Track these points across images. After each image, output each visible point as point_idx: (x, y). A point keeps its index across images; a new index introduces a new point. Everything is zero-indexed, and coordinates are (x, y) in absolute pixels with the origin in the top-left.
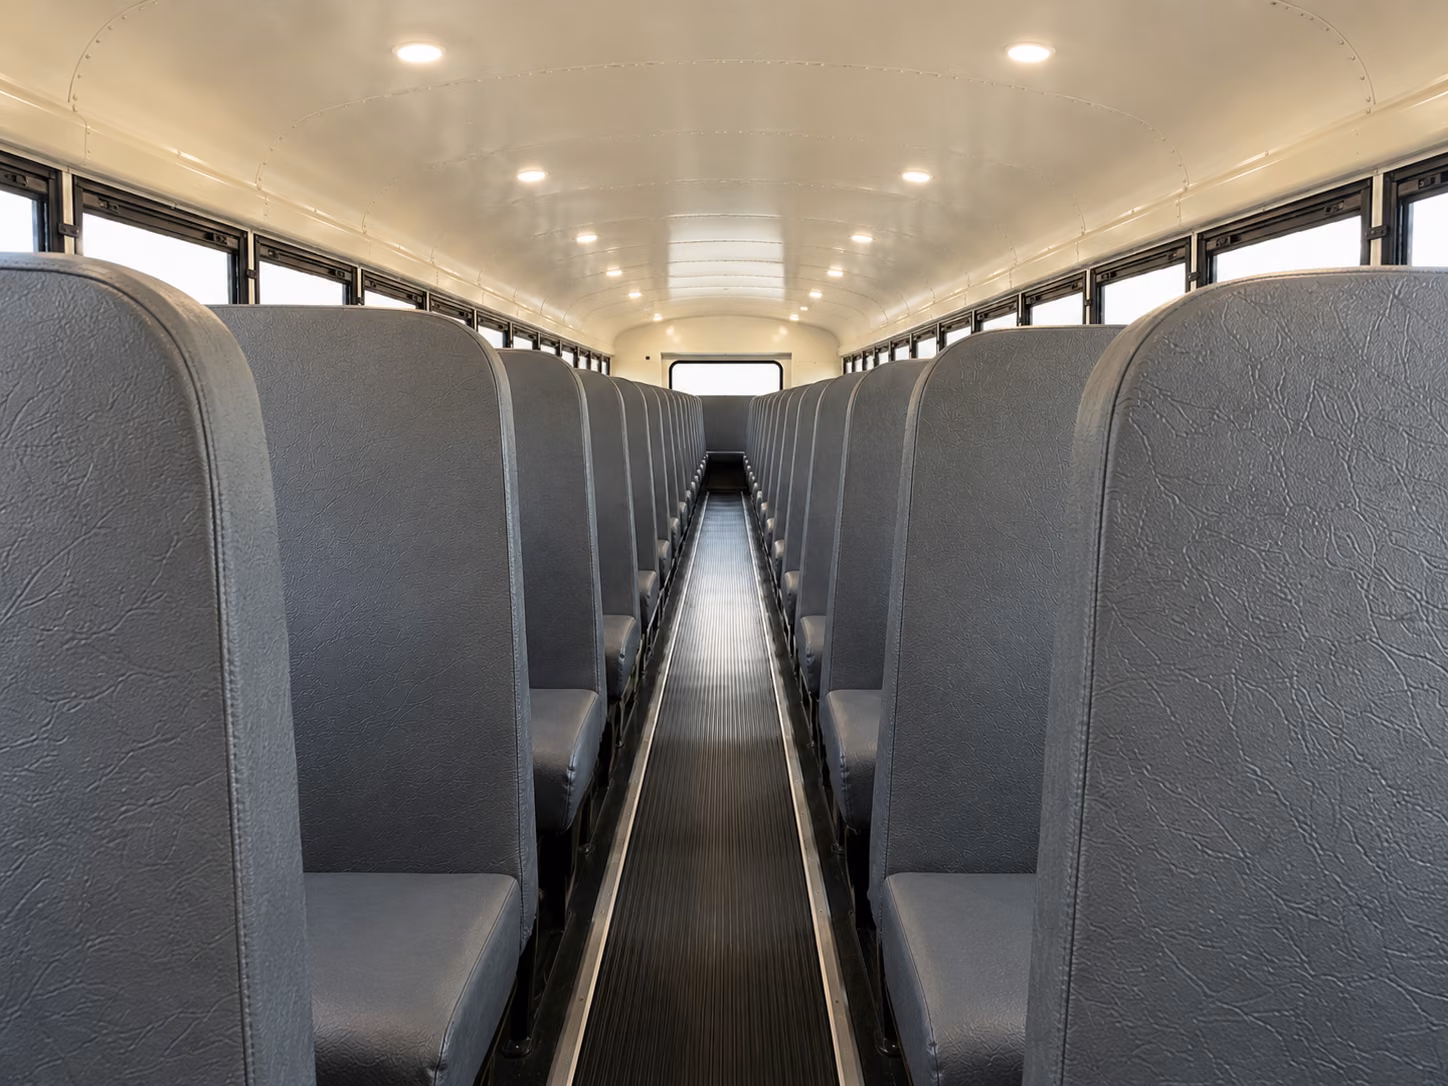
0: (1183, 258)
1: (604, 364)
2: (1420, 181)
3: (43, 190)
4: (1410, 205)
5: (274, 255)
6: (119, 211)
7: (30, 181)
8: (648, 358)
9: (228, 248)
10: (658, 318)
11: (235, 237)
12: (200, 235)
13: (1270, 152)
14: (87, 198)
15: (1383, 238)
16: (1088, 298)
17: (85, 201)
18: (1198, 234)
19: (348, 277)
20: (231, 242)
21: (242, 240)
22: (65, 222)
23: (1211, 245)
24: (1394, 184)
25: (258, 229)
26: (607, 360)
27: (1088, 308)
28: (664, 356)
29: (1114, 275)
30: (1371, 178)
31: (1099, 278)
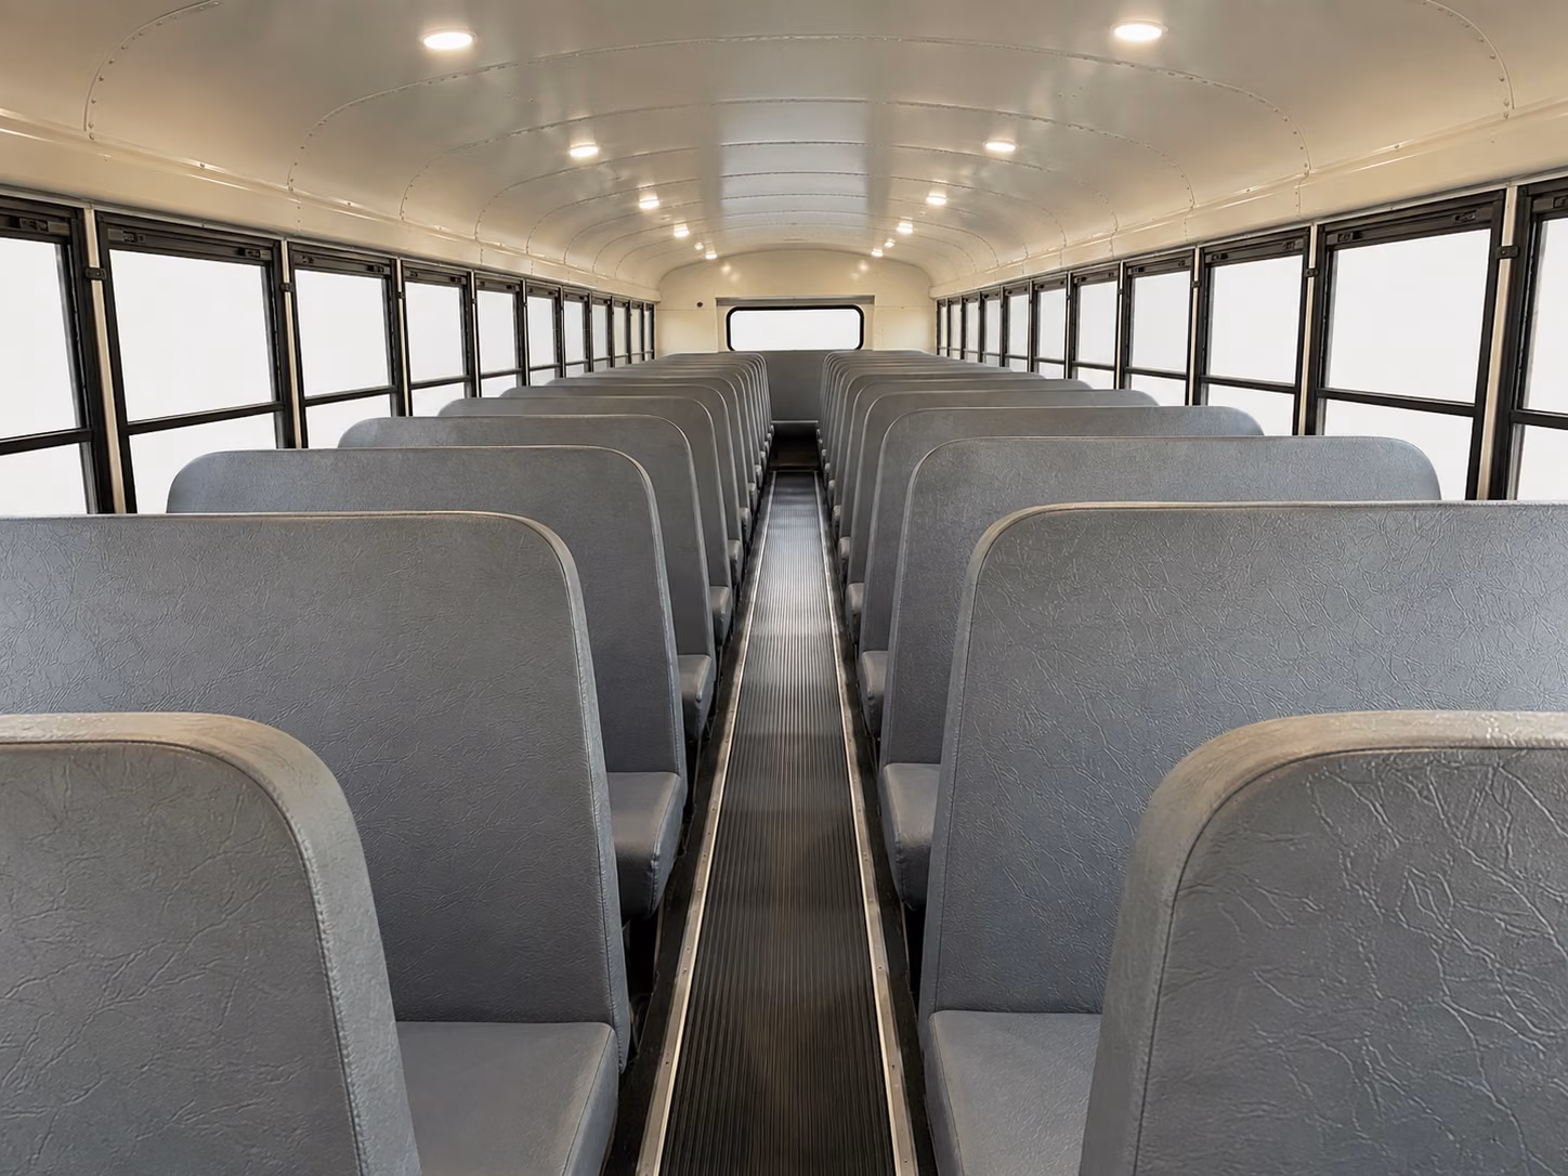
0: (1301, 250)
1: (647, 313)
2: (1556, 199)
3: (65, 232)
4: (1544, 222)
5: (311, 260)
6: (146, 241)
7: (53, 227)
8: (700, 305)
9: (262, 261)
10: (711, 256)
11: (268, 248)
12: (230, 252)
13: (1401, 145)
14: (112, 233)
15: (1513, 259)
16: (1196, 279)
17: (110, 238)
18: (1318, 226)
19: (387, 271)
20: (265, 255)
21: (275, 250)
22: (91, 266)
23: (1332, 239)
24: (1530, 198)
25: (293, 236)
26: (651, 308)
27: (1195, 290)
28: (720, 302)
29: (1224, 256)
30: (1505, 190)
31: (1208, 259)
